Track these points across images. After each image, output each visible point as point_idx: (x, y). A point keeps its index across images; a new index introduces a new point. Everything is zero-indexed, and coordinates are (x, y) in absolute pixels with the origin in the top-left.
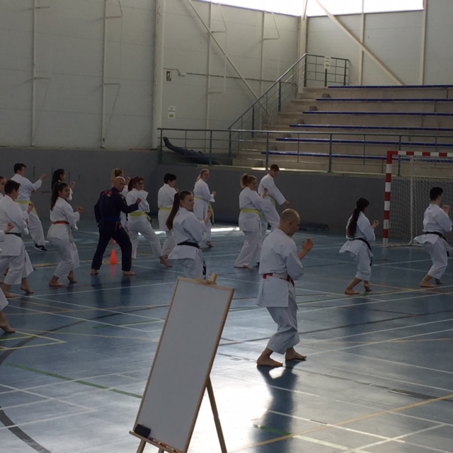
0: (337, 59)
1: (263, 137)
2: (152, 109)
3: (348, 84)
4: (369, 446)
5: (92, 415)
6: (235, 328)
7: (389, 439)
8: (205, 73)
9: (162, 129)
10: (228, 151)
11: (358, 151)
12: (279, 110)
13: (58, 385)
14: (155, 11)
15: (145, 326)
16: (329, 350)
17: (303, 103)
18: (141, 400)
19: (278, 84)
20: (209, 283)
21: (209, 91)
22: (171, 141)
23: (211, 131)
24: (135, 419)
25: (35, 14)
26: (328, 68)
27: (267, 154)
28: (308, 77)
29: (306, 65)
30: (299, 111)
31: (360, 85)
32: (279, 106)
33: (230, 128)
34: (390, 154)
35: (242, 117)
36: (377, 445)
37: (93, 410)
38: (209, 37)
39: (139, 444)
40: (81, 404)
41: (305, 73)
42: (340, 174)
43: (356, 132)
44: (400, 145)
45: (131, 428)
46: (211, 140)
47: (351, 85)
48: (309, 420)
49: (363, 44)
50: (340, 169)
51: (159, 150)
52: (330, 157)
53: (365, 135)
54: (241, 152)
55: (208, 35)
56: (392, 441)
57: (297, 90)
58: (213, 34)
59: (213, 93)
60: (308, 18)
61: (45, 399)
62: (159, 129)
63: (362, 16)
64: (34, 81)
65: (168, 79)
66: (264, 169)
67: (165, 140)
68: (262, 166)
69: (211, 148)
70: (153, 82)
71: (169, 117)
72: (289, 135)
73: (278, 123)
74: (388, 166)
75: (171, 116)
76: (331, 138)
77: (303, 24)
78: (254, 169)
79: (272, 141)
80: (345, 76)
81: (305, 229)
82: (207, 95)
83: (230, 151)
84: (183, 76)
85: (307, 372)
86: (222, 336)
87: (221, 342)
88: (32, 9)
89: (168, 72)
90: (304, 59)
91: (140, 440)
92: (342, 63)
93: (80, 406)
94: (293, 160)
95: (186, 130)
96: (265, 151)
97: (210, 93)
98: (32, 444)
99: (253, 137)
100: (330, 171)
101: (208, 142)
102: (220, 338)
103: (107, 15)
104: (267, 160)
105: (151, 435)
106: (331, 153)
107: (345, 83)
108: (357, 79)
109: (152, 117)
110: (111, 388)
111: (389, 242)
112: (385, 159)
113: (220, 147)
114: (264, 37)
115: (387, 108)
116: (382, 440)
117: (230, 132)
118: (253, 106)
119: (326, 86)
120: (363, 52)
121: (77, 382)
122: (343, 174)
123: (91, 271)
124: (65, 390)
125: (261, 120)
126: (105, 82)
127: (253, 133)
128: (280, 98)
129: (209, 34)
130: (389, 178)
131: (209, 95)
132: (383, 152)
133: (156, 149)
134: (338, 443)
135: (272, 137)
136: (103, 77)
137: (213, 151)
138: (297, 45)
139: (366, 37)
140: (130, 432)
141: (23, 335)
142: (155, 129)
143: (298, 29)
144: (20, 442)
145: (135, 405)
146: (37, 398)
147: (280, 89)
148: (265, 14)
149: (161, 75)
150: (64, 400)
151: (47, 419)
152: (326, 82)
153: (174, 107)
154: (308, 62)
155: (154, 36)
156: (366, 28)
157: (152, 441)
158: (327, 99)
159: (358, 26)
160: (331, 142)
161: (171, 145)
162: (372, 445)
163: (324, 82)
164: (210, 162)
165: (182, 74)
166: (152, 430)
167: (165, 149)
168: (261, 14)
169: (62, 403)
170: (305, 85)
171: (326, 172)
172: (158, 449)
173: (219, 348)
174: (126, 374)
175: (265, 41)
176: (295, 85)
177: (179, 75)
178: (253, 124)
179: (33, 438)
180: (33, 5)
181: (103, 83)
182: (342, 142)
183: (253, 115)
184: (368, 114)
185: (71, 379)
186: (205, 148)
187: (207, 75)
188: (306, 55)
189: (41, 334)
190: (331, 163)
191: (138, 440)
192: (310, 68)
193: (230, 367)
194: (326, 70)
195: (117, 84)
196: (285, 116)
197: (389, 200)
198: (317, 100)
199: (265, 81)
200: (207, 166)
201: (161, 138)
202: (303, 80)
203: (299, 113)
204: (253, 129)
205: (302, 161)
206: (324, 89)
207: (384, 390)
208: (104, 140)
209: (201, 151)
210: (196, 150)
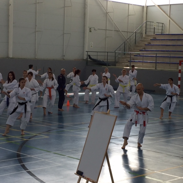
0: (159, 23)
1: (129, 55)
2: (84, 43)
3: (163, 33)
4: (172, 180)
5: (60, 167)
6: (117, 132)
7: (180, 178)
8: (105, 29)
9: (88, 52)
10: (114, 60)
11: (167, 60)
12: (135, 44)
13: (46, 154)
14: (85, 4)
15: (81, 131)
16: (156, 141)
17: (145, 41)
18: (79, 160)
19: (135, 33)
20: (107, 114)
21: (107, 36)
23: (108, 52)
24: (77, 168)
25: (37, 6)
26: (155, 27)
27: (130, 62)
28: (147, 30)
29: (146, 26)
31: (168, 34)
32: (135, 42)
33: (115, 51)
34: (181, 62)
35: (120, 46)
36: (175, 180)
37: (60, 165)
38: (107, 15)
39: (78, 178)
40: (55, 162)
42: (160, 70)
43: (166, 53)
45: (75, 172)
46: (107, 56)
47: (164, 34)
49: (170, 17)
50: (160, 68)
51: (87, 60)
52: (156, 63)
53: (170, 54)
54: (119, 61)
55: (106, 14)
56: (181, 178)
57: (142, 35)
58: (108, 13)
60: (147, 6)
61: (41, 160)
62: (86, 51)
63: (169, 6)
64: (37, 32)
65: (90, 31)
66: (129, 68)
67: (89, 56)
68: (128, 67)
69: (107, 59)
70: (84, 32)
71: (90, 47)
72: (139, 54)
73: (135, 49)
74: (180, 66)
75: (91, 46)
76: (156, 55)
77: (145, 9)
78: (125, 68)
80: (162, 30)
82: (106, 38)
83: (115, 60)
84: (96, 30)
85: (146, 150)
86: (112, 135)
87: (112, 137)
88: (36, 4)
89: (90, 29)
90: (145, 23)
91: (79, 177)
92: (161, 25)
93: (55, 163)
94: (141, 64)
95: (98, 52)
96: (129, 60)
97: (107, 37)
98: (36, 178)
99: (124, 54)
100: (156, 69)
101: (106, 57)
102: (111, 136)
103: (65, 6)
104: (130, 64)
105: (83, 175)
106: (156, 61)
107: (162, 33)
108: (167, 31)
109: (83, 47)
110: (67, 156)
111: (180, 97)
112: (178, 64)
113: (111, 59)
114: (129, 14)
115: (179, 43)
116: (177, 178)
117: (115, 53)
118: (125, 42)
119: (154, 34)
120: (169, 20)
121: (54, 153)
122: (161, 70)
124: (48, 156)
125: (128, 48)
126: (65, 33)
127: (124, 53)
128: (135, 39)
129: (107, 13)
130: (180, 71)
131: (107, 38)
132: (178, 61)
133: (85, 60)
134: (159, 179)
135: (132, 55)
136: (64, 31)
137: (108, 60)
138: (143, 17)
139: (171, 14)
141: (33, 134)
142: (85, 52)
143: (143, 11)
144: (31, 177)
145: (77, 163)
146: (38, 160)
147: (136, 35)
148: (130, 5)
149: (87, 30)
150: (48, 160)
151: (42, 168)
153: (93, 43)
154: (147, 24)
155: (85, 15)
156: (171, 10)
157: (84, 177)
158: (155, 39)
159: (167, 9)
160: (156, 57)
162: (173, 180)
163: (153, 33)
164: (107, 65)
165: (96, 29)
166: (84, 172)
167: (89, 60)
168: (128, 5)
169: (47, 162)
170: (146, 34)
171: (154, 69)
173: (111, 140)
174: (73, 150)
175: (129, 16)
176: (142, 34)
177: (95, 29)
178: (125, 49)
179: (36, 176)
180: (36, 2)
181: (64, 33)
182: (161, 57)
183: (125, 46)
184: (172, 45)
185: (51, 152)
186: (105, 59)
187: (106, 30)
188: (146, 22)
189: (39, 134)
190: (156, 65)
191: (78, 177)
192: (148, 27)
193: (115, 148)
194: (154, 27)
195: (69, 33)
196: (138, 46)
197: (180, 80)
198: (151, 40)
199: (129, 32)
200: (106, 66)
201: (87, 55)
202: (145, 32)
203: (143, 45)
204: (124, 52)
205: (145, 64)
206: (154, 35)
207: (178, 158)
208: (64, 56)
209: (103, 60)
210: (102, 60)
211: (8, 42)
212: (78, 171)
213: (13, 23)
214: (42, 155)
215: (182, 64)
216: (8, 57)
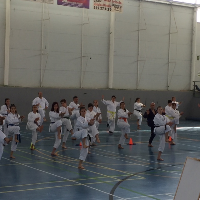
2: (191, 73)
9: (195, 82)
14: (192, 29)
25: (140, 33)
51: (194, 91)
62: (193, 82)
65: (198, 59)
67: (196, 87)
70: (191, 61)
71: (198, 76)
88: (138, 30)
89: (198, 56)
103: (171, 32)
109: (190, 76)
133: (192, 91)
136: (168, 59)
149: (195, 58)
155: (192, 41)
167: (196, 90)
180: (139, 29)
181: (168, 61)
189: (135, 174)
195: (175, 62)
201: (194, 86)
208: (169, 87)
211: (108, 72)
213: (114, 52)
216: (108, 88)
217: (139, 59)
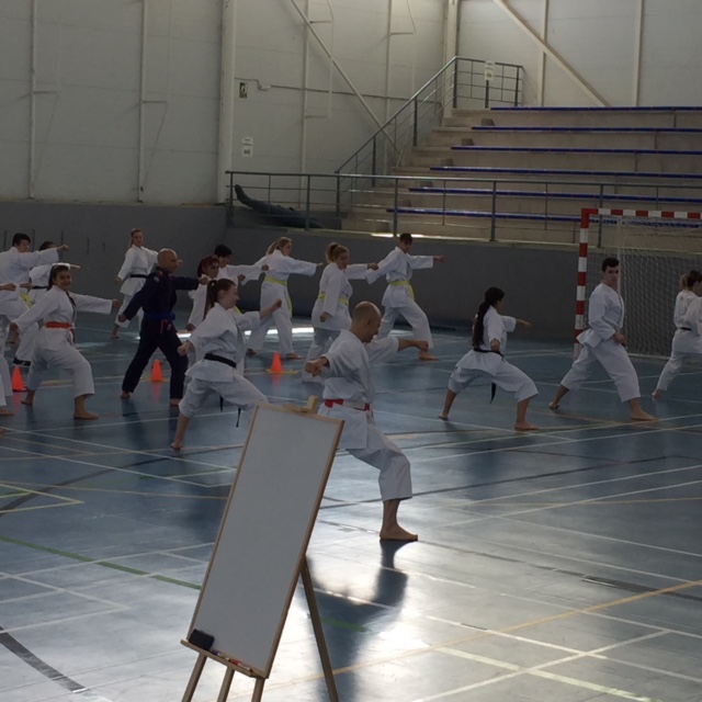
0: (504, 65)
1: (391, 186)
2: (217, 142)
3: (522, 104)
4: (550, 664)
5: (123, 616)
6: (346, 482)
7: (582, 654)
8: (300, 86)
9: (232, 173)
10: (334, 207)
11: (537, 208)
12: (415, 144)
13: (70, 569)
16: (491, 516)
17: (451, 134)
18: (199, 591)
19: (413, 103)
20: (305, 412)
21: (306, 114)
22: (246, 192)
23: (309, 176)
24: (190, 621)
26: (491, 79)
27: (395, 212)
28: (459, 93)
29: (456, 74)
30: (445, 146)
31: (539, 106)
32: (415, 138)
33: (338, 172)
34: (586, 213)
35: (356, 154)
36: (564, 663)
37: (125, 608)
38: (306, 30)
39: (195, 661)
40: (107, 598)
41: (455, 87)
42: (508, 244)
43: (533, 178)
44: (602, 199)
45: (184, 637)
46: (309, 189)
47: (525, 106)
48: (458, 624)
49: (545, 42)
50: (508, 236)
51: (229, 205)
52: (493, 217)
53: (546, 183)
54: (355, 209)
55: (304, 28)
56: (586, 657)
57: (441, 118)
58: (312, 25)
59: (311, 117)
61: (51, 590)
62: (227, 172)
64: (34, 96)
65: (243, 95)
66: (391, 235)
67: (236, 190)
68: (387, 231)
69: (308, 203)
70: (219, 99)
71: (243, 155)
72: (429, 183)
73: (412, 165)
74: (583, 231)
75: (247, 152)
76: (494, 189)
77: (452, 10)
78: (375, 235)
79: (404, 192)
80: (517, 91)
81: (454, 330)
82: (302, 121)
83: (338, 207)
84: (265, 90)
85: (456, 549)
86: (325, 495)
87: (324, 503)
89: (242, 84)
90: (453, 65)
92: (512, 72)
93: (105, 601)
94: (436, 222)
95: (270, 174)
96: (392, 207)
97: (307, 117)
98: (30, 659)
99: (373, 185)
100: (492, 239)
101: (304, 193)
102: (321, 496)
104: (396, 222)
105: (216, 647)
106: (494, 211)
107: (516, 103)
108: (536, 97)
109: (216, 153)
110: (153, 574)
112: (579, 220)
113: (322, 202)
114: (392, 31)
115: (581, 142)
116: (571, 655)
117: (338, 177)
118: (374, 137)
119: (487, 106)
120: (545, 54)
121: (99, 564)
122: (513, 244)
123: (121, 392)
124: (80, 577)
125: (386, 161)
126: (144, 99)
127: (373, 179)
128: (415, 125)
129: (306, 25)
130: (584, 249)
131: (305, 121)
132: (575, 210)
133: (223, 204)
134: (503, 659)
135: (403, 186)
136: (140, 90)
137: (312, 207)
138: (442, 42)
139: (549, 30)
140: (182, 642)
141: (22, 492)
142: (222, 172)
143: (445, 17)
144: (11, 656)
145: (190, 600)
146: (38, 590)
147: (416, 112)
149: (232, 90)
150: (79, 591)
151: (55, 621)
152: (487, 100)
153: (252, 139)
154: (459, 69)
155: (221, 29)
156: (549, 17)
157: (216, 655)
158: (489, 127)
159: (536, 13)
160: (494, 193)
161: (246, 197)
162: (556, 662)
163: (484, 102)
164: (307, 224)
165: (264, 87)
166: (215, 637)
167: (237, 203)
169: (77, 597)
170: (455, 106)
171: (487, 240)
172: (225, 668)
173: (320, 513)
174: (175, 553)
175: (392, 37)
176: (440, 105)
177: (260, 88)
178: (374, 164)
179: (32, 651)
181: (140, 100)
182: (511, 194)
183: (374, 152)
184: (553, 150)
185: (90, 560)
186: (299, 203)
187: (304, 89)
188: (456, 59)
189: (45, 490)
190: (493, 227)
191: (194, 654)
192: (462, 78)
193: (337, 542)
194: (488, 82)
195: (165, 102)
196: (423, 154)
197: (583, 285)
198: (474, 128)
199: (392, 99)
200: (302, 230)
201: (231, 186)
202: (452, 98)
203: (444, 149)
204: (374, 174)
205: (451, 224)
206: (484, 112)
207: (574, 578)
208: (142, 189)
209: (294, 206)
210: (286, 206)
212: (195, 631)
214: (56, 573)
215: (591, 224)
217: (35, 89)
